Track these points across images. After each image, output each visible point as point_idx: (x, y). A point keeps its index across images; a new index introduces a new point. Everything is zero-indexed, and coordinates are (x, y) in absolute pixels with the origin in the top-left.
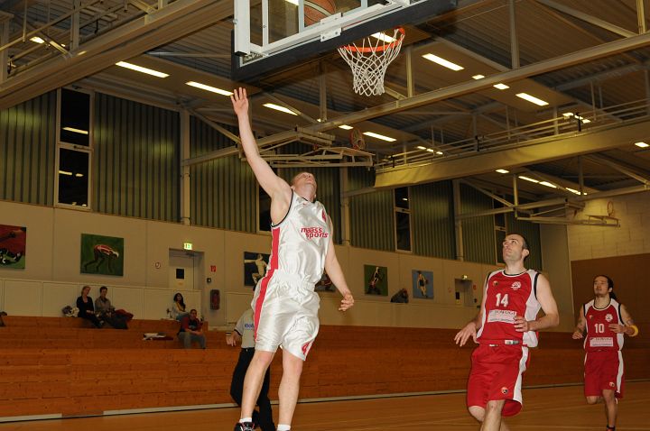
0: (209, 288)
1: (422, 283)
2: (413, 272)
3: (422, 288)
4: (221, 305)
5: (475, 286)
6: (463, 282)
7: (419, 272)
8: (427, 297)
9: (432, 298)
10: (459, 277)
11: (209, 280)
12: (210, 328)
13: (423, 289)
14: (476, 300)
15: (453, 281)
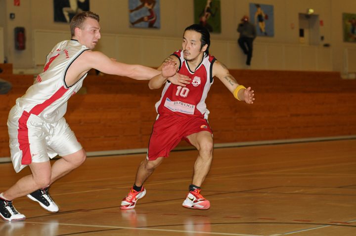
0: (12, 25)
1: (260, 19)
2: (251, 5)
3: (260, 24)
4: (27, 44)
5: (321, 23)
6: (308, 16)
7: (258, 6)
8: (266, 34)
9: (272, 36)
10: (304, 12)
11: (12, 16)
12: (15, 71)
13: (262, 25)
14: (322, 38)
15: (297, 16)
